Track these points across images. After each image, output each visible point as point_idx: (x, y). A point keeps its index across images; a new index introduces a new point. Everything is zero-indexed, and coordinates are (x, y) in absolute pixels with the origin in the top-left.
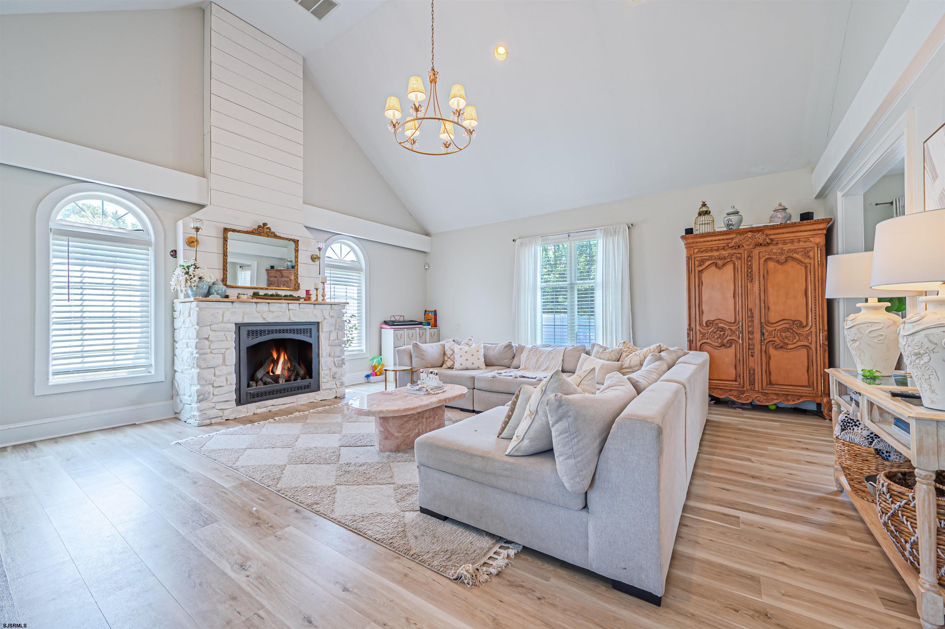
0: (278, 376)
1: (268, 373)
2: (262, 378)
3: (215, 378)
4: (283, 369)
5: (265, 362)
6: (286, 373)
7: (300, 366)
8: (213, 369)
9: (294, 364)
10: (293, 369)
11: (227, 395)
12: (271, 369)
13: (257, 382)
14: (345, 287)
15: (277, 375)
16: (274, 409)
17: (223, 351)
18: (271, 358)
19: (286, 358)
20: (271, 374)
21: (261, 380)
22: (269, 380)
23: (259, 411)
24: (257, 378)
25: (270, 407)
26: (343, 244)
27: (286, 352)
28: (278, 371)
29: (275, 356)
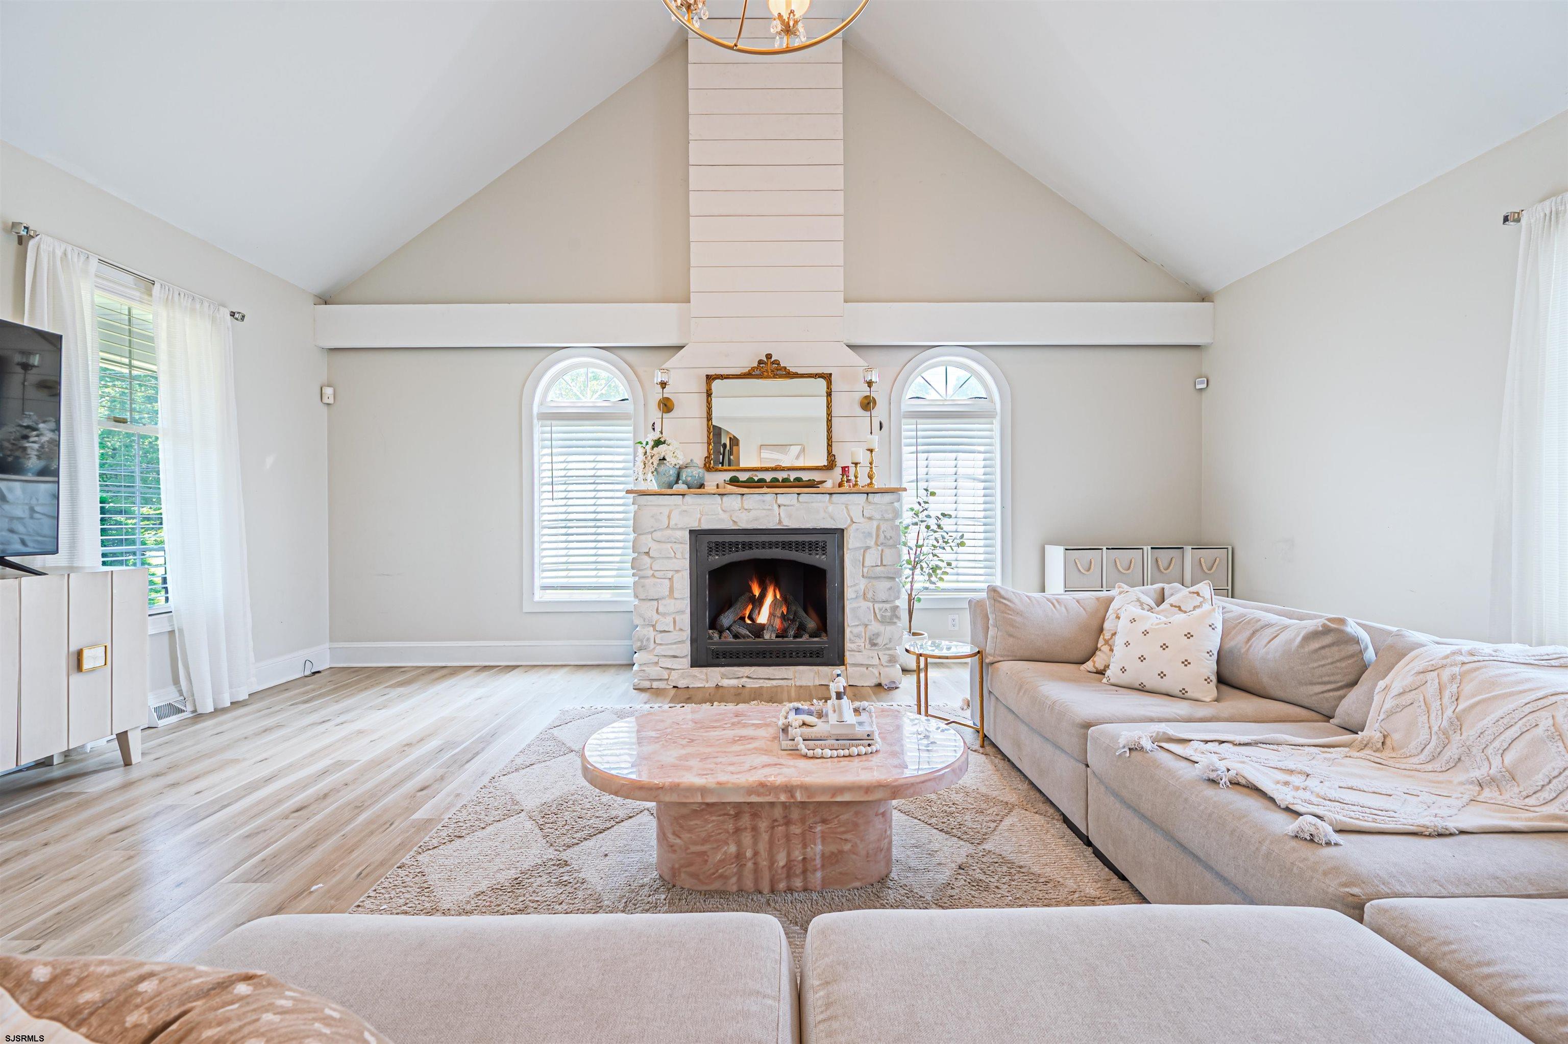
0: (762, 627)
1: (743, 619)
2: (731, 626)
3: (659, 617)
4: (772, 615)
5: (737, 600)
6: (777, 623)
7: (805, 612)
8: (655, 603)
9: (792, 608)
10: (791, 617)
11: (674, 646)
12: (747, 613)
13: (721, 632)
14: (954, 455)
15: (760, 624)
16: (750, 684)
17: (669, 575)
18: (747, 594)
19: (778, 597)
20: (748, 622)
21: (729, 629)
22: (744, 632)
23: (726, 683)
24: (723, 626)
25: (745, 680)
26: (950, 365)
27: (777, 585)
28: (763, 617)
29: (757, 592)
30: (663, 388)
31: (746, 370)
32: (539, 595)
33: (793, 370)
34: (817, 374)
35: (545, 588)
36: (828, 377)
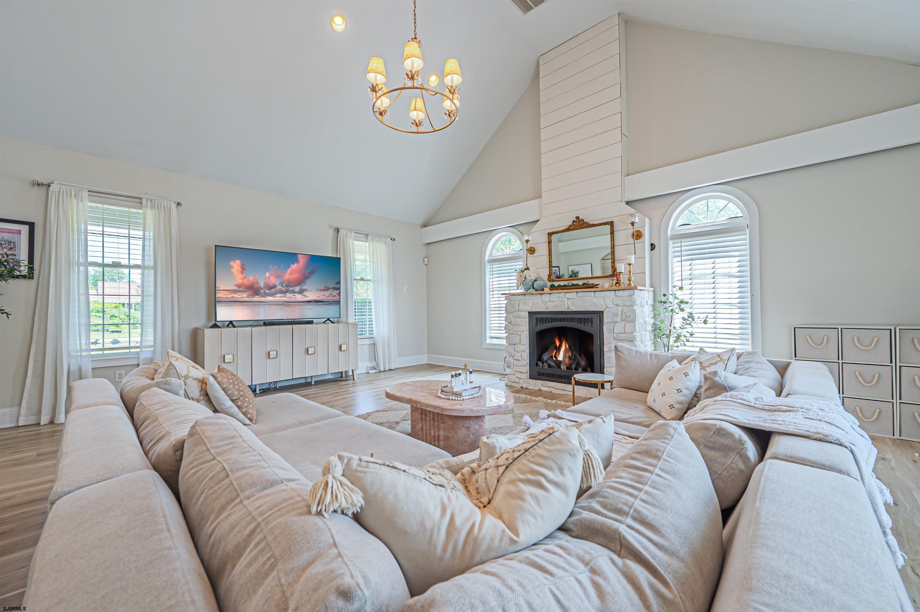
0: (560, 362)
1: (552, 357)
2: (547, 360)
3: (515, 352)
4: (564, 356)
5: (549, 347)
6: (567, 360)
7: (580, 356)
8: (514, 346)
9: (574, 353)
10: (573, 358)
11: (521, 367)
12: (554, 354)
13: (543, 363)
14: (712, 260)
15: (559, 360)
16: (554, 391)
17: (519, 333)
18: (554, 345)
19: (567, 347)
20: (555, 359)
21: (546, 361)
22: (553, 364)
23: (543, 389)
24: (543, 360)
25: (552, 388)
26: (710, 199)
27: (567, 341)
28: (560, 358)
29: (558, 344)
30: (527, 243)
31: (566, 227)
32: (488, 341)
33: (591, 223)
34: (604, 223)
35: (492, 338)
36: (611, 224)
